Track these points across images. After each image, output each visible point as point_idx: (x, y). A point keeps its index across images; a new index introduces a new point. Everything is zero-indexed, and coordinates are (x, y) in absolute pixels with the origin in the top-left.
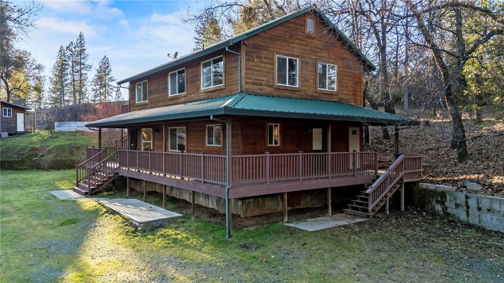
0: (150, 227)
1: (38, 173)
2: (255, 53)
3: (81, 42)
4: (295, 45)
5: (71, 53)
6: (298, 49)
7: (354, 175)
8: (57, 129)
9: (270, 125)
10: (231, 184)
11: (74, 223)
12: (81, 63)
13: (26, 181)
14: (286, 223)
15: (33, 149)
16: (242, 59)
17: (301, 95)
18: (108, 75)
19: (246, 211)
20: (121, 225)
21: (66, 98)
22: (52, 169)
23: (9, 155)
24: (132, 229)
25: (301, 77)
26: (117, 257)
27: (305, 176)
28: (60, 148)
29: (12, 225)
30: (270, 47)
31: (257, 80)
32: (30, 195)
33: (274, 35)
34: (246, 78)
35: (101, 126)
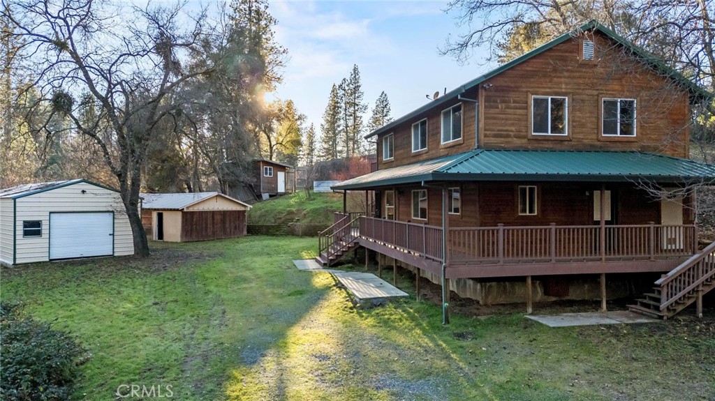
0: (369, 305)
1: (291, 240)
2: (499, 97)
3: (355, 77)
4: (563, 80)
5: (343, 92)
6: (567, 84)
7: (650, 258)
8: (316, 190)
9: (521, 189)
10: (448, 261)
11: (301, 294)
12: (355, 104)
13: (277, 248)
14: (530, 314)
15: (290, 213)
16: (480, 108)
17: (572, 146)
18: (386, 115)
19: (486, 296)
20: (342, 300)
21: (339, 148)
22: (307, 235)
23: (267, 219)
24: (350, 304)
25: (572, 121)
26: (324, 330)
27: (560, 255)
28: (315, 211)
29: (248, 292)
30: (522, 87)
31: (501, 131)
32: (275, 263)
33: (527, 71)
34: (485, 130)
35: (346, 188)
